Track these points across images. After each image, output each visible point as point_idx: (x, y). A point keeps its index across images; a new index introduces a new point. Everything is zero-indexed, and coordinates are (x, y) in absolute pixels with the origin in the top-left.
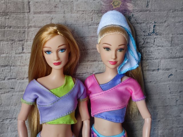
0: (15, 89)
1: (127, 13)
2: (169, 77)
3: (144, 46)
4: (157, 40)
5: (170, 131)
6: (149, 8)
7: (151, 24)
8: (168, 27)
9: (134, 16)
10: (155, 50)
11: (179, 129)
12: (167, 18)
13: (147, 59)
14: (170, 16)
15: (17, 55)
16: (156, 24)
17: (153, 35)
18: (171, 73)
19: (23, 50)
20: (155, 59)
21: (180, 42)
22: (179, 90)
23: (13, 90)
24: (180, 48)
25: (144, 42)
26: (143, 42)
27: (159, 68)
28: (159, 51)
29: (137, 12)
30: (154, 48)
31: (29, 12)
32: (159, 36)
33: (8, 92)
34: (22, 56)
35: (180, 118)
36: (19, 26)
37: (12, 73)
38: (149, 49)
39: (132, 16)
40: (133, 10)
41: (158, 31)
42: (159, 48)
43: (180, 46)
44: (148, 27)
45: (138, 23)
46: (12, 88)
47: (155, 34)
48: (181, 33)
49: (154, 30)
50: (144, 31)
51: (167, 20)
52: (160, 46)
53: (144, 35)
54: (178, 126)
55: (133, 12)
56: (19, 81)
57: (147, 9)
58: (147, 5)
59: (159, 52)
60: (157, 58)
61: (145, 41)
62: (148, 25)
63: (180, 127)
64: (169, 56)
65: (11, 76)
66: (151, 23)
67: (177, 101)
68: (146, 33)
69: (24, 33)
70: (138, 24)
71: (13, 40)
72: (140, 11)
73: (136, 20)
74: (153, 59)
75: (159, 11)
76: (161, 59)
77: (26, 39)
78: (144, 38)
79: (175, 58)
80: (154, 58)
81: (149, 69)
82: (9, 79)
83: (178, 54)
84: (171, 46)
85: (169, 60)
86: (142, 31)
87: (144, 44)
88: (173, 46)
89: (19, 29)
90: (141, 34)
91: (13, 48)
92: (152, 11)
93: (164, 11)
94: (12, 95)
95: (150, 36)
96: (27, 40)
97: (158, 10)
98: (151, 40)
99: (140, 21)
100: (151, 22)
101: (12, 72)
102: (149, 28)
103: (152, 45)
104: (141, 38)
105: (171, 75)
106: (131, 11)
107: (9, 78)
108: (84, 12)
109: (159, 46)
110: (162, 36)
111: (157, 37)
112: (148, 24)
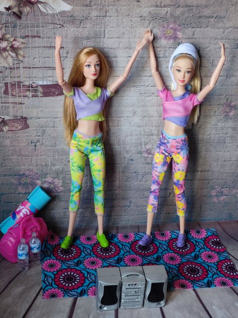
1: (177, 40)
6: (195, 36)
14: (211, 43)
29: (185, 39)
31: (104, 37)
35: (217, 126)
39: (181, 42)
42: (202, 68)
57: (193, 37)
58: (193, 34)
59: (202, 71)
63: (217, 134)
67: (215, 112)
72: (188, 38)
84: (212, 67)
92: (197, 39)
93: (207, 39)
106: (180, 38)
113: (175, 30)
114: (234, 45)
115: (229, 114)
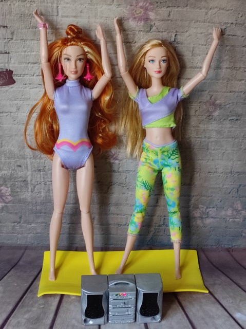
1: (149, 21)
6: (171, 17)
7: (172, 33)
8: (189, 37)
9: (156, 25)
12: (188, 28)
14: (192, 26)
16: (177, 33)
29: (159, 21)
31: (58, 15)
33: (37, 87)
35: (198, 128)
39: (153, 25)
40: (155, 19)
45: (159, 32)
47: (176, 43)
48: (203, 44)
49: (175, 39)
51: (189, 30)
54: (197, 137)
55: (155, 21)
57: (168, 18)
58: (168, 15)
64: (190, 66)
72: (162, 20)
73: (157, 29)
75: (181, 21)
79: (196, 68)
82: (38, 76)
84: (192, 56)
88: (194, 56)
92: (174, 21)
93: (186, 21)
99: (161, 30)
100: (172, 31)
102: (170, 36)
106: (153, 20)
107: (37, 74)
111: (178, 46)
112: (169, 33)
113: (146, 9)
115: (213, 114)
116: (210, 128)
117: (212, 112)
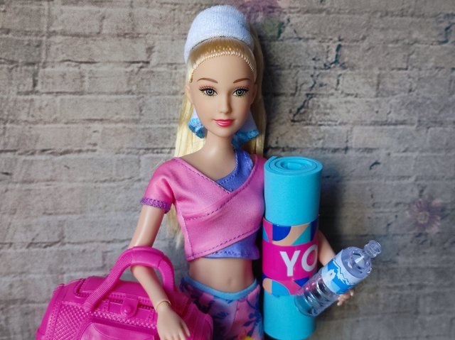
0: (14, 176)
1: (276, 14)
2: (371, 168)
3: (313, 92)
4: (345, 79)
5: (371, 296)
6: (327, 5)
7: (331, 42)
8: (370, 52)
9: (292, 22)
10: (341, 103)
11: (394, 292)
12: (367, 30)
13: (319, 123)
14: (375, 26)
15: (21, 98)
16: (342, 43)
17: (334, 67)
18: (376, 158)
19: (35, 85)
20: (340, 124)
21: (397, 87)
22: (394, 201)
23: (8, 177)
24: (398, 101)
25: (315, 83)
26: (313, 83)
27: (349, 145)
28: (349, 106)
29: (299, 12)
30: (337, 97)
32: (349, 72)
34: (32, 100)
35: (395, 266)
36: (27, 29)
37: (9, 137)
38: (324, 100)
39: (286, 22)
40: (290, 8)
41: (346, 59)
42: (349, 98)
43: (398, 96)
44: (323, 49)
45: (300, 39)
46: (7, 174)
47: (341, 66)
48: (399, 66)
49: (337, 56)
50: (314, 57)
51: (368, 35)
52: (352, 95)
53: (315, 68)
54: (391, 285)
55: (290, 13)
56: (23, 158)
57: (321, 6)
59: (349, 108)
60: (345, 121)
61: (317, 81)
62: (323, 44)
63: (396, 287)
64: (373, 119)
65: (5, 144)
66: (331, 39)
67: (389, 225)
68: (320, 62)
69: (38, 46)
70: (301, 41)
71: (12, 62)
72: (305, 10)
73: (295, 32)
74: (334, 123)
75: (349, 13)
76: (355, 124)
77: (43, 61)
78: (315, 73)
79: (385, 123)
80: (336, 121)
81: (325, 147)
83: (393, 117)
84: (377, 96)
85: (372, 128)
86: (311, 58)
87: (314, 89)
88: (382, 96)
89: (27, 38)
90: (308, 63)
91: (12, 79)
92: (333, 13)
93: (361, 14)
94: (7, 191)
95: (328, 71)
96: (45, 63)
97: (347, 11)
98: (331, 79)
99: (305, 35)
100: (330, 37)
101: (7, 135)
102: (326, 50)
103: (333, 91)
104: (308, 73)
105: (377, 163)
106: (285, 11)
108: (177, 7)
109: (348, 95)
110: (357, 71)
111: (345, 74)
112: (324, 42)
114: (435, 33)
115: (427, 231)
116: (421, 265)
117: (424, 226)
